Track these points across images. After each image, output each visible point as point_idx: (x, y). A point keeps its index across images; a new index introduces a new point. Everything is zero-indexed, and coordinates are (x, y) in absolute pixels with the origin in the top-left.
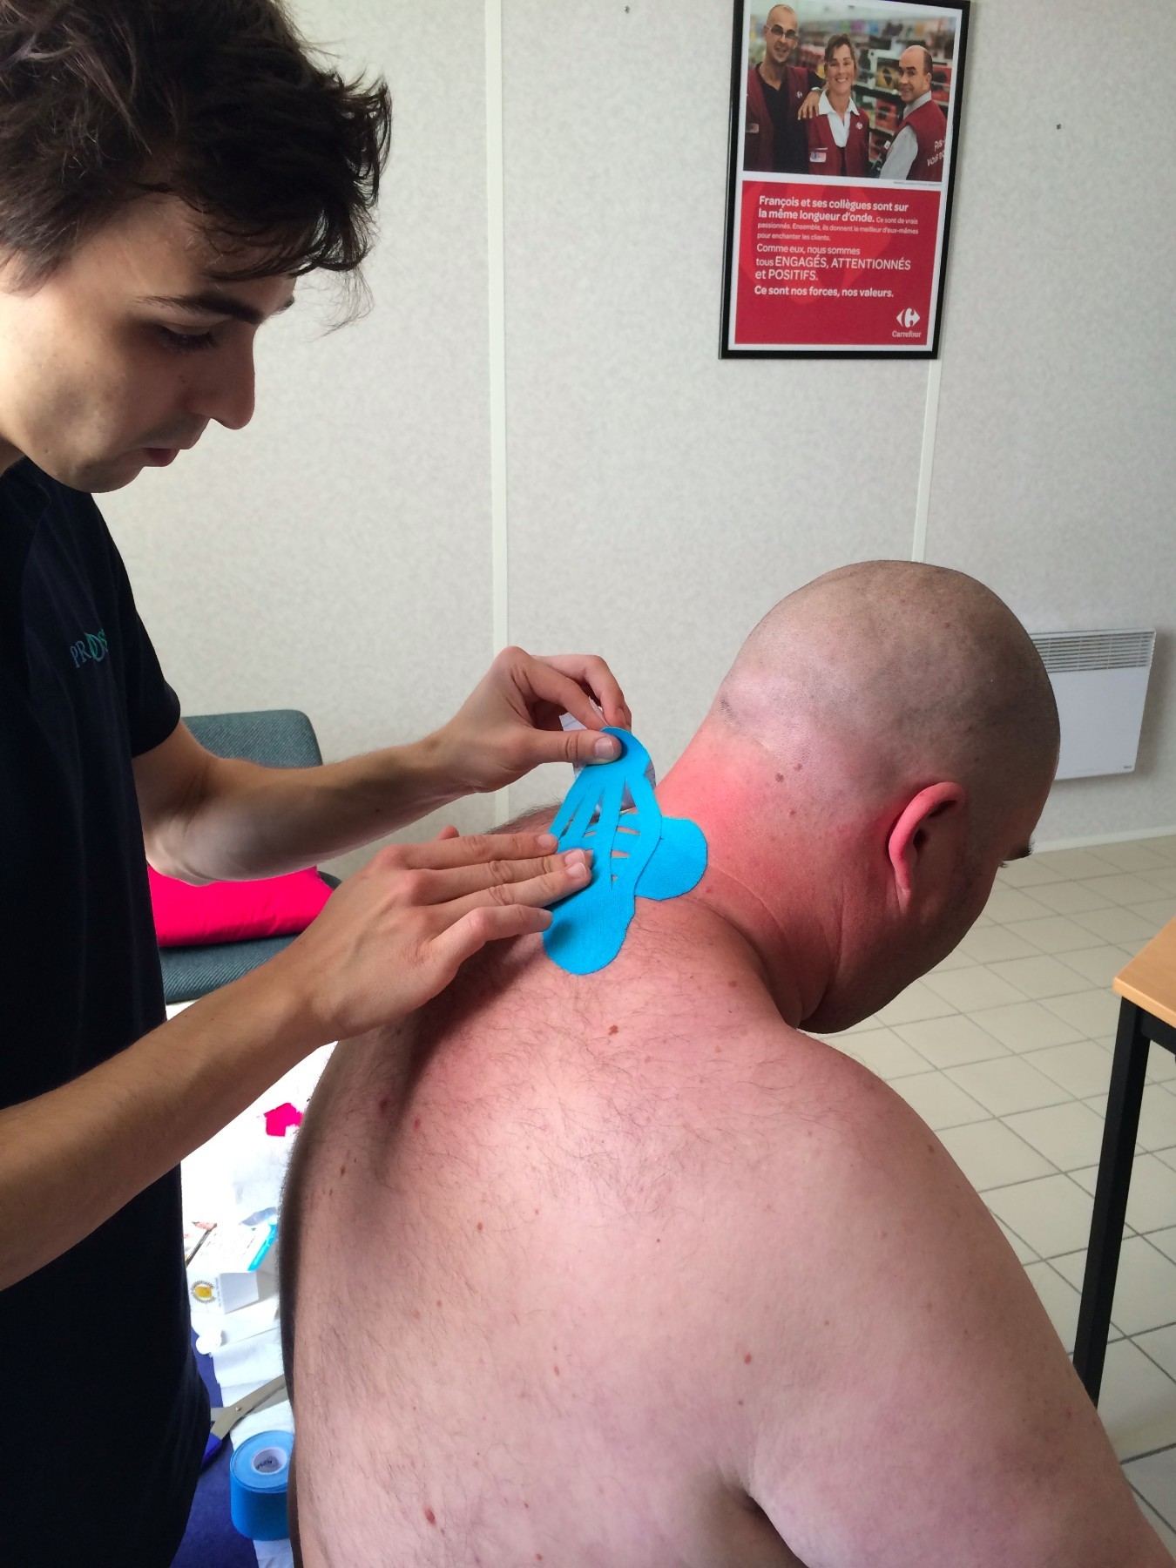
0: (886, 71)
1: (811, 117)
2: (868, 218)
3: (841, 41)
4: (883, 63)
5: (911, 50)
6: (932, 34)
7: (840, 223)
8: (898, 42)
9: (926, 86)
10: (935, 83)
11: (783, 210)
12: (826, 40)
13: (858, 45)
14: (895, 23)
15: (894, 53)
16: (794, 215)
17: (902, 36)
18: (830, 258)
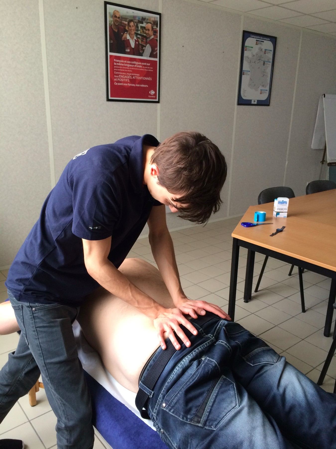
0: (142, 29)
1: (125, 39)
2: (141, 67)
3: (131, 21)
4: (142, 27)
5: (148, 25)
6: (153, 21)
7: (134, 67)
8: (145, 22)
9: (152, 34)
10: (154, 33)
11: (120, 63)
12: (128, 20)
13: (135, 22)
14: (144, 17)
15: (144, 25)
16: (123, 65)
17: (146, 21)
18: (132, 76)
